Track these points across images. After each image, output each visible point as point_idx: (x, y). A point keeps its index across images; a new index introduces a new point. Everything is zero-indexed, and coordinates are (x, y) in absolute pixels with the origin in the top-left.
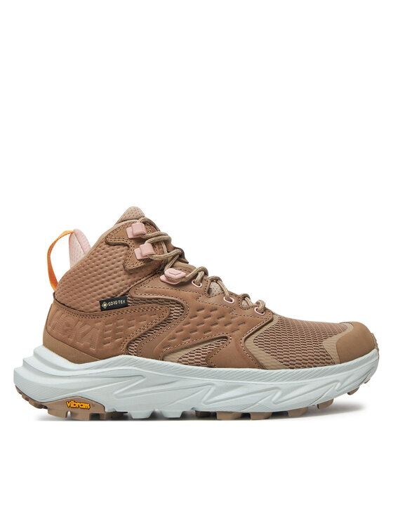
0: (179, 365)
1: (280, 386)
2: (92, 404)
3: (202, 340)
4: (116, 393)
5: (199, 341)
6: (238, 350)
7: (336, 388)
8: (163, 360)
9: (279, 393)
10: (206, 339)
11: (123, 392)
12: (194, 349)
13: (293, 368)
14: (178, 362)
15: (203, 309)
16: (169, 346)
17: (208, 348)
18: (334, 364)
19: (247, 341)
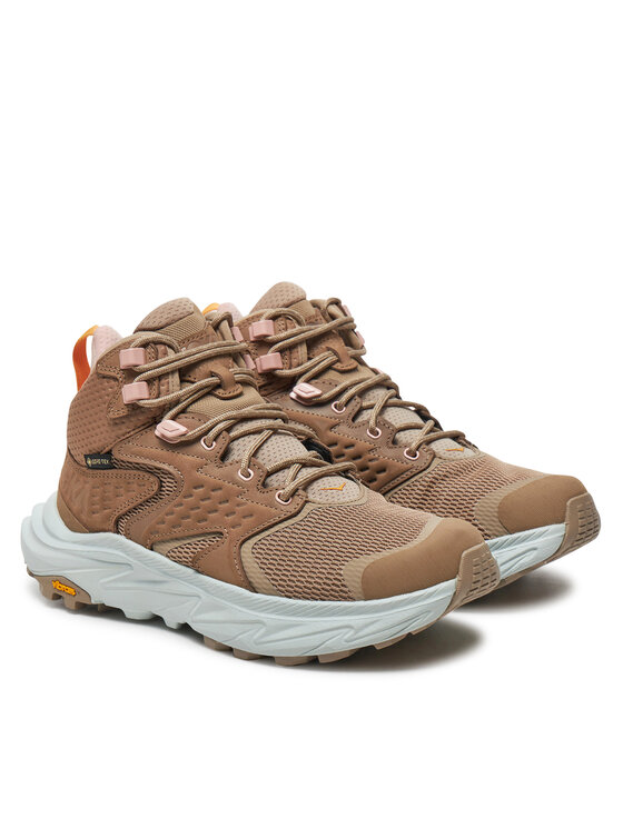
0: (167, 560)
1: (265, 620)
2: (79, 590)
3: (195, 532)
4: (102, 581)
5: (192, 533)
6: (229, 557)
7: (346, 637)
8: (152, 550)
9: (262, 631)
10: (201, 531)
11: (111, 582)
12: (185, 542)
13: (290, 597)
14: (167, 556)
15: (202, 486)
16: (158, 532)
17: (198, 545)
18: (353, 599)
19: (245, 545)
